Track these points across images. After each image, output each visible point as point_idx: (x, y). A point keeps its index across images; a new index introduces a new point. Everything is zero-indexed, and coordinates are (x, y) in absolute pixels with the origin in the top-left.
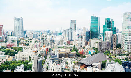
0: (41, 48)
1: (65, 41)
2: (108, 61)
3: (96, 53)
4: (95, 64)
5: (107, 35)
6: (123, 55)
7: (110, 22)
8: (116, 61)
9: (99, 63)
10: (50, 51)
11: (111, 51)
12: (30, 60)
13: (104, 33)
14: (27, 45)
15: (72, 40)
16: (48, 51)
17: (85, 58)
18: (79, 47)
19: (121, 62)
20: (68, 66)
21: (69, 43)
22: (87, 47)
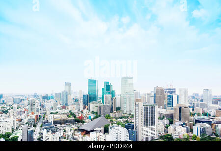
0: (28, 116)
1: (59, 106)
2: (111, 124)
3: (97, 117)
4: (97, 129)
5: (106, 98)
6: (124, 117)
7: (109, 86)
8: (119, 124)
9: (102, 128)
10: (40, 118)
11: (111, 114)
12: (13, 131)
13: (103, 96)
14: (6, 112)
15: (67, 104)
16: (37, 118)
17: (85, 124)
18: (77, 111)
19: (123, 124)
20: (66, 134)
21: (64, 108)
22: (85, 111)
